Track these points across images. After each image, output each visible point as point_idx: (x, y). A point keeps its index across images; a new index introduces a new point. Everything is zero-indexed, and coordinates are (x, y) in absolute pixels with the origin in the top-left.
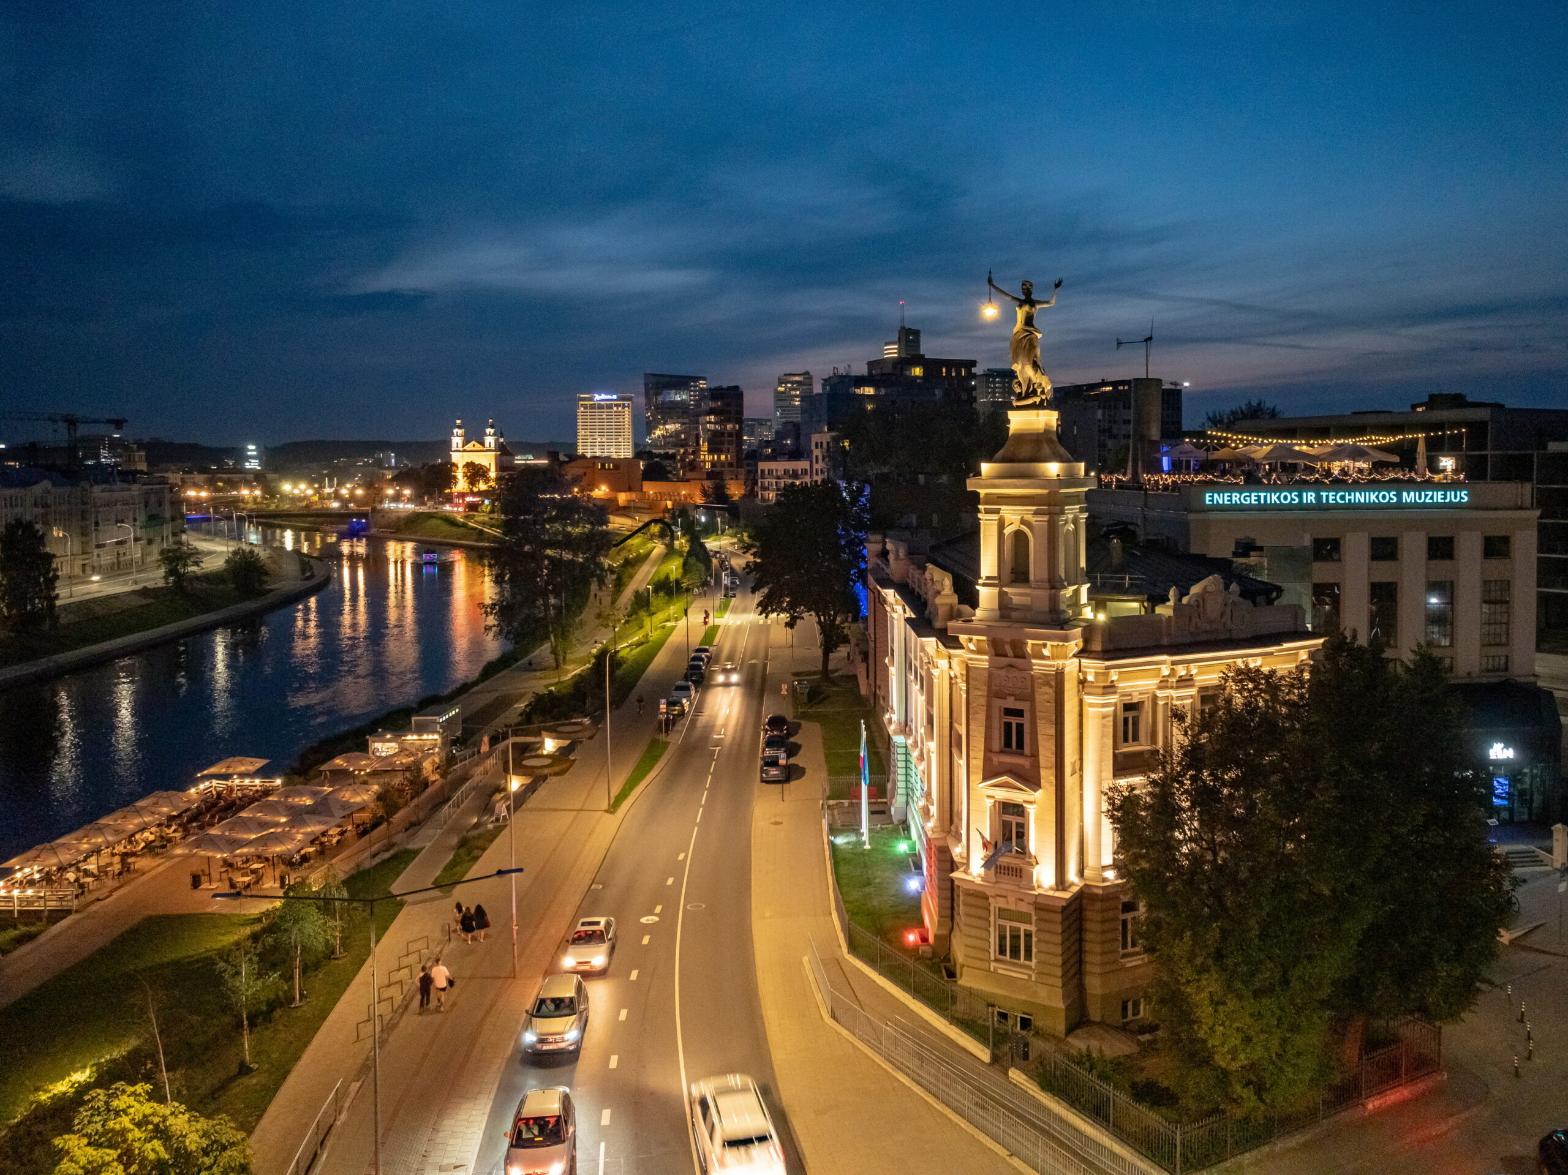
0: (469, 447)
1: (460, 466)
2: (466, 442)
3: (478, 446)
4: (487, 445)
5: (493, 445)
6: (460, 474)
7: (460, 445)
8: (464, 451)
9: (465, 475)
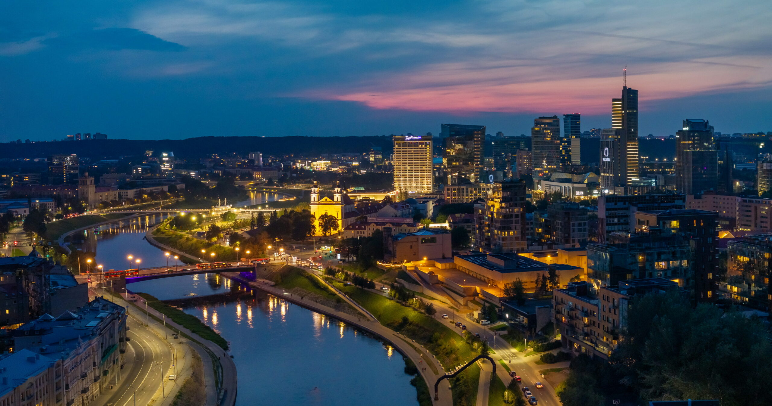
0: (323, 200)
1: (317, 216)
2: (321, 197)
3: (329, 200)
4: (335, 199)
5: (340, 200)
6: (316, 223)
7: (316, 199)
8: (320, 204)
9: (321, 225)
